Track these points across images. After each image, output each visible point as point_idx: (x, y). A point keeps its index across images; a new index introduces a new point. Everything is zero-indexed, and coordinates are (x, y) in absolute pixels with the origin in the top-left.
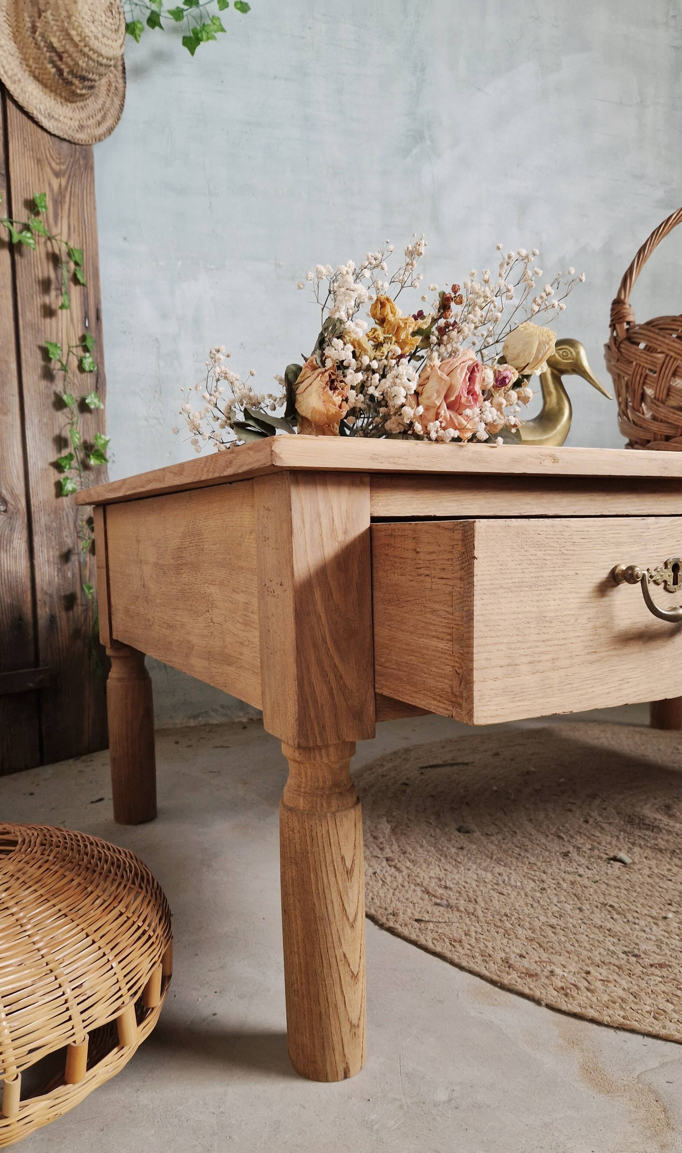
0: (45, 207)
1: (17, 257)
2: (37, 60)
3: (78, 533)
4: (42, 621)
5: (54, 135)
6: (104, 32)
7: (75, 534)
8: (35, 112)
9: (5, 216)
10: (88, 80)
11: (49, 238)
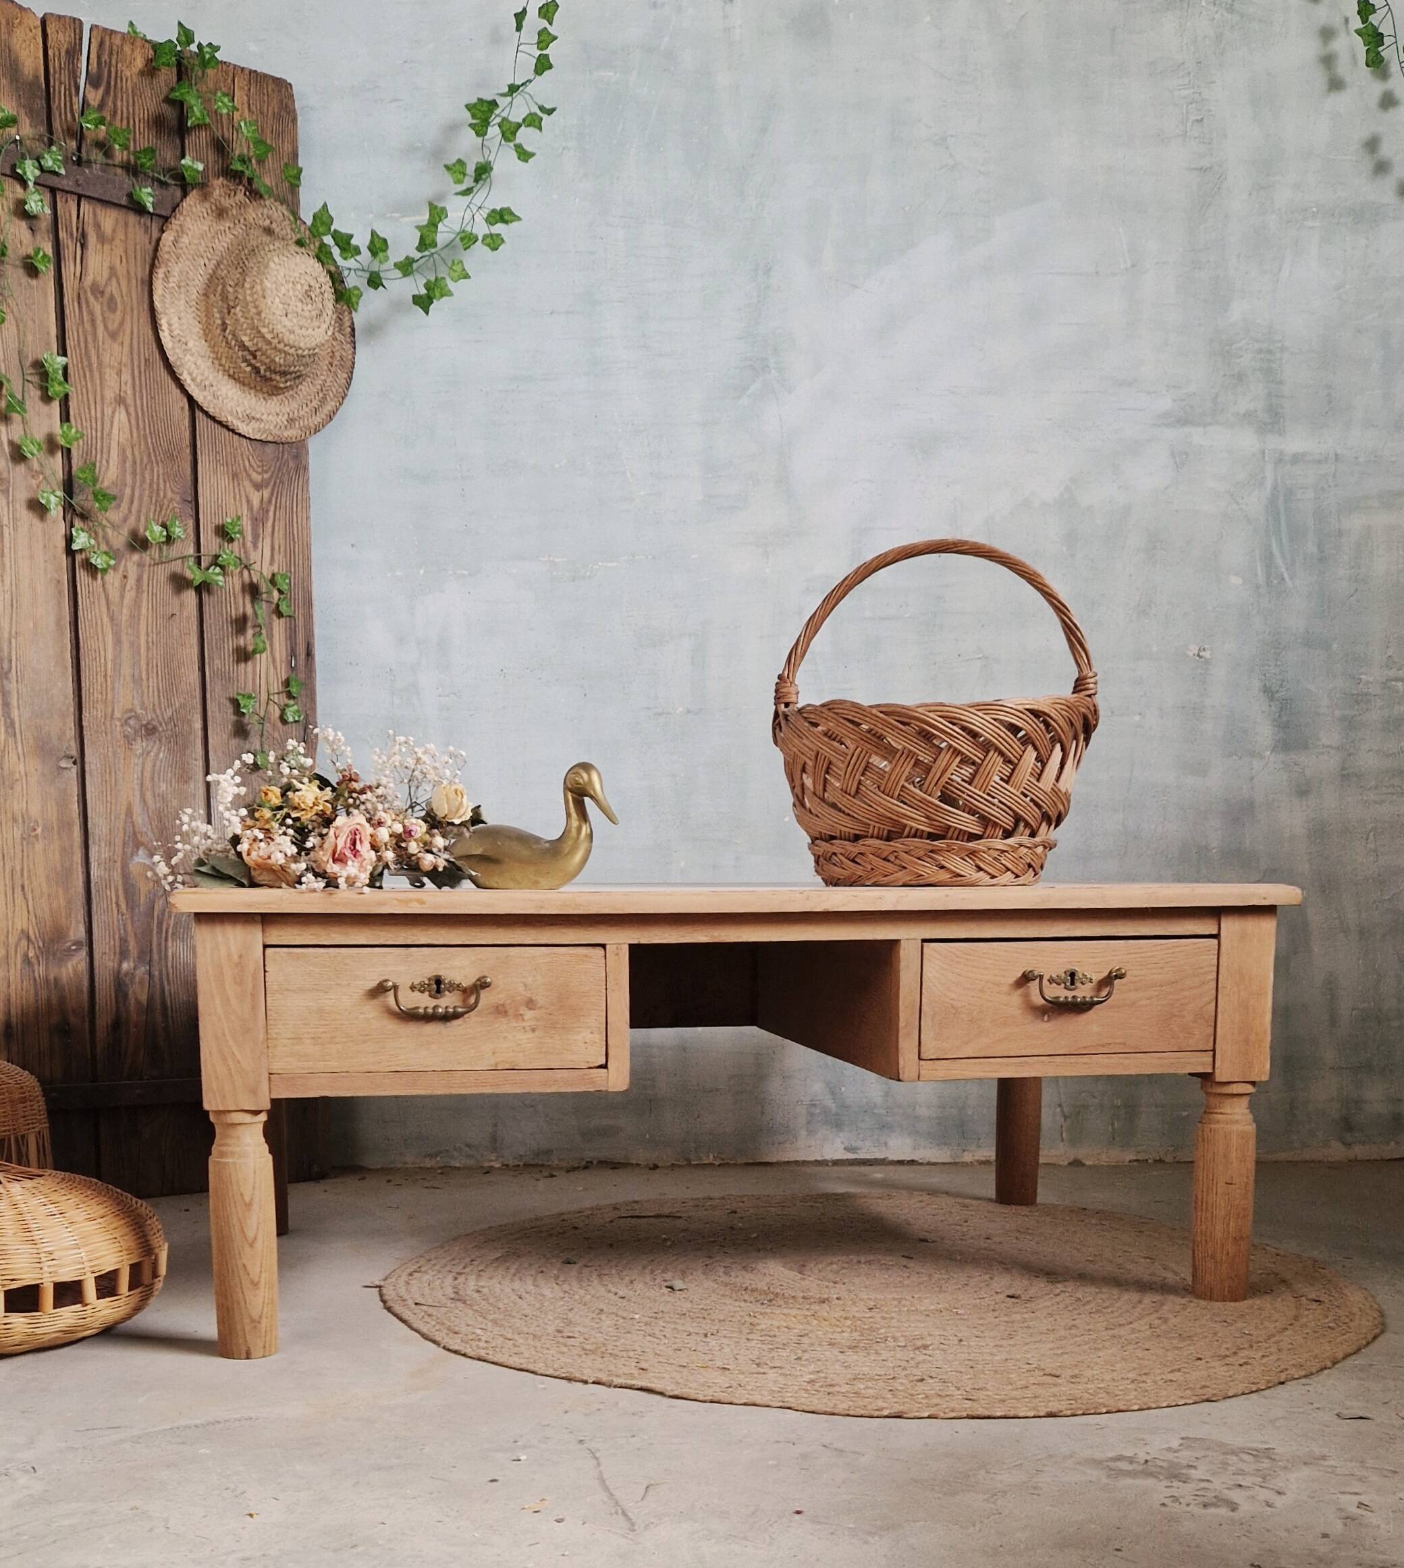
0: (241, 532)
1: (205, 598)
8: (231, 419)
9: (191, 551)
10: (291, 373)
11: (246, 567)
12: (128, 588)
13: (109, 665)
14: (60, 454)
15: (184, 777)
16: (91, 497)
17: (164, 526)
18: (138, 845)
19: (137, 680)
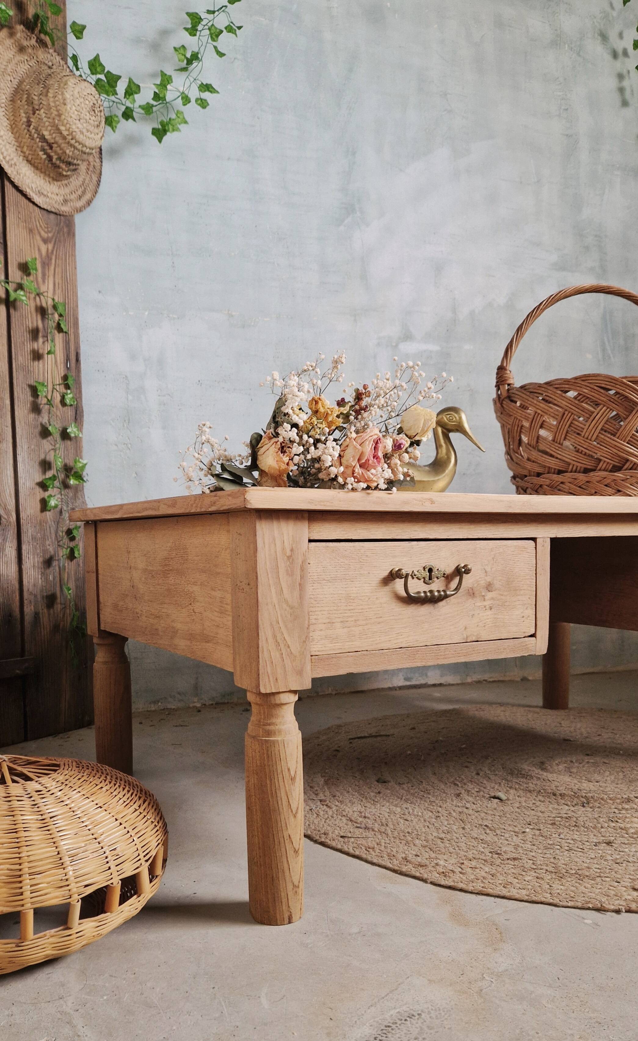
0: (36, 270)
1: (12, 311)
2: (30, 148)
3: (58, 542)
4: (28, 618)
5: (44, 209)
6: (88, 128)
7: (56, 543)
8: (28, 190)
9: (3, 277)
11: (38, 295)
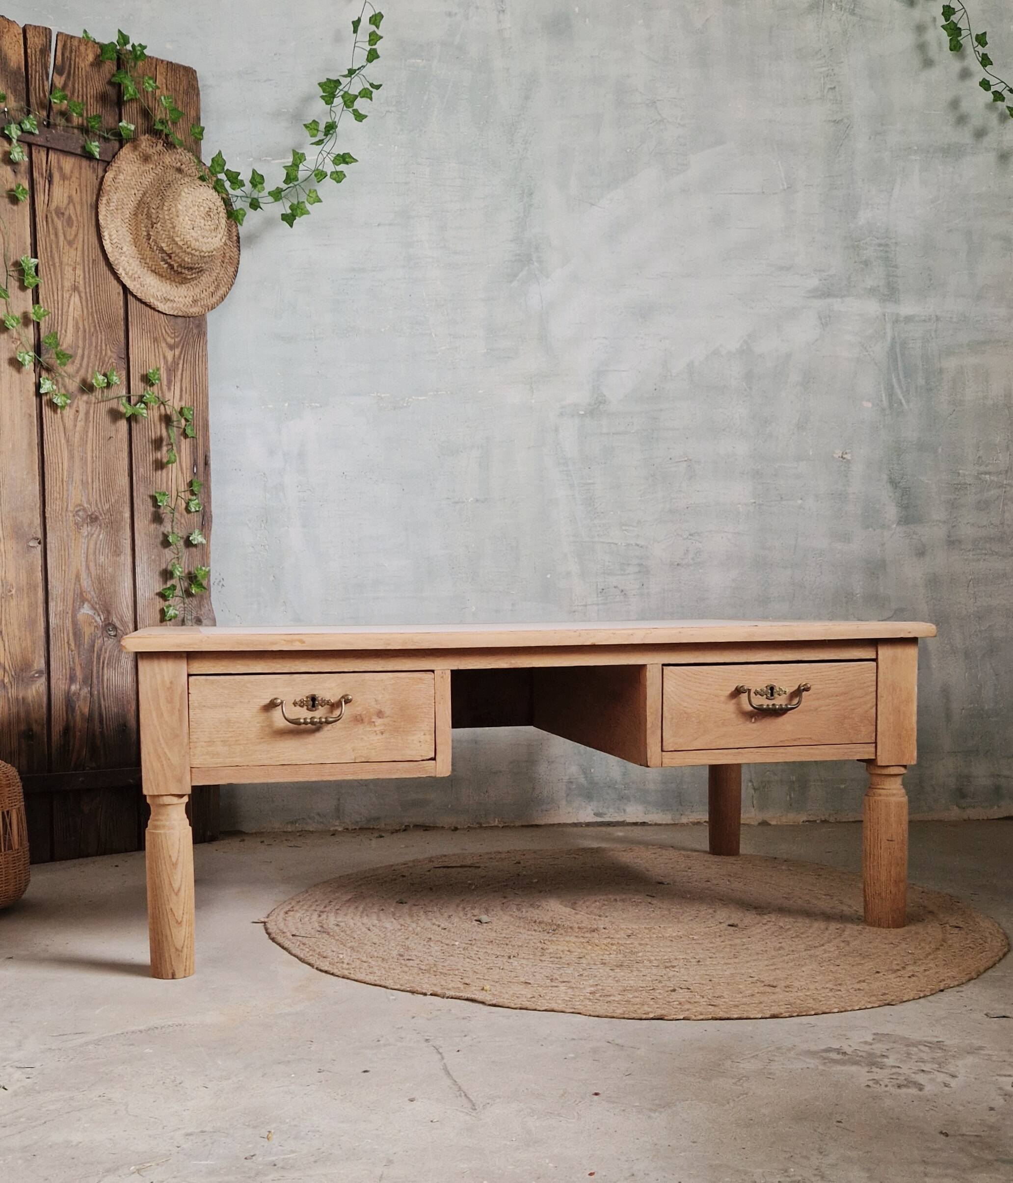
0: (159, 379)
2: (152, 259)
5: (171, 315)
8: (152, 301)
9: (124, 392)
10: (196, 269)
11: (162, 403)
12: (79, 419)
13: (65, 473)
14: (32, 326)
15: (117, 553)
16: (54, 356)
17: (105, 375)
18: (83, 600)
19: (84, 484)
